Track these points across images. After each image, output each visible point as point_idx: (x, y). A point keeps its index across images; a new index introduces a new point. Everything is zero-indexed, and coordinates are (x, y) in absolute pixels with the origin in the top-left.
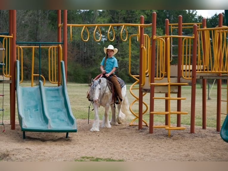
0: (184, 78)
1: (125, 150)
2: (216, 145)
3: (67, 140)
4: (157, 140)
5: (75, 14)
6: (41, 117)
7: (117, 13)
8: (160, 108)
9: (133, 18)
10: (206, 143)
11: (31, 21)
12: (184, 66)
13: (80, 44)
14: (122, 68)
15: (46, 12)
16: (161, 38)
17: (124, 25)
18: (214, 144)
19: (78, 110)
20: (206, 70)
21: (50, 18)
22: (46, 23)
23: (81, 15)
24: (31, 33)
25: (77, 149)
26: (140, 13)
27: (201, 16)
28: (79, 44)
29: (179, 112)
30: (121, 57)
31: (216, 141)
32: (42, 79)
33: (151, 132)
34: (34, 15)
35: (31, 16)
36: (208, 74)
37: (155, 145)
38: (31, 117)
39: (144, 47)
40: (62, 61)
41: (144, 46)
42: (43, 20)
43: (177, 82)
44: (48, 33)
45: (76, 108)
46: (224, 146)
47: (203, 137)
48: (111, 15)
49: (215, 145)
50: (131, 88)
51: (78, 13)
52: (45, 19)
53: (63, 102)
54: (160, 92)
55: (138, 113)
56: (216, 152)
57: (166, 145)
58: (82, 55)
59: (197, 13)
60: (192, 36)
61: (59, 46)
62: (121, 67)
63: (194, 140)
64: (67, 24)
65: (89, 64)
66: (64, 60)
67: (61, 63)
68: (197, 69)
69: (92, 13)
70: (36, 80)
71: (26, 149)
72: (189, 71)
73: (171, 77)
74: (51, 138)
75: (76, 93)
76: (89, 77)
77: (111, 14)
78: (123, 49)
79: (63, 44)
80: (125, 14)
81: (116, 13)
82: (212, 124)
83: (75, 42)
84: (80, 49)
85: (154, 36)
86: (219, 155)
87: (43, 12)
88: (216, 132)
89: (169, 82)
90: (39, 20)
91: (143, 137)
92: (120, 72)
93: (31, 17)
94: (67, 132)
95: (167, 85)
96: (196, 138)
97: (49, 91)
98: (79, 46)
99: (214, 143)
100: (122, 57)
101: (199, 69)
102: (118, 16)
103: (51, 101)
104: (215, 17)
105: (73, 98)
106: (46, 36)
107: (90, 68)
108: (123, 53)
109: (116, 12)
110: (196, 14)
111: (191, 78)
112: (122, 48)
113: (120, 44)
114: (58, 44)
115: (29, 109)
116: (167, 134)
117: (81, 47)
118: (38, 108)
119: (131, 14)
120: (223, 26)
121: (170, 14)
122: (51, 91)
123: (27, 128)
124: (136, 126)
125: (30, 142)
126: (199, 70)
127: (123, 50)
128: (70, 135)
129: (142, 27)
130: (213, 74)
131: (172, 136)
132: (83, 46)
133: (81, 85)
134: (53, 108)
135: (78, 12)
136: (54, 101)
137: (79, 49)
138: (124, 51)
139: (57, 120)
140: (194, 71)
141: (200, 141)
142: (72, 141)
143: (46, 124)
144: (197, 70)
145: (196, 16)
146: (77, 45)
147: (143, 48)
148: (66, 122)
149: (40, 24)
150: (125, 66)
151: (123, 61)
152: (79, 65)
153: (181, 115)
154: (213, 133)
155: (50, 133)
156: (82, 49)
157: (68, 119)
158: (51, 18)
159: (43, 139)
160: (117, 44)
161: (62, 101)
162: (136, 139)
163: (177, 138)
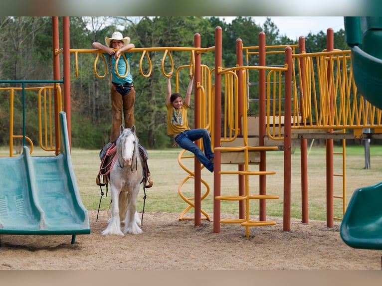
0: (271, 139)
1: (175, 264)
2: (329, 250)
3: (74, 248)
4: (227, 244)
5: (79, 35)
6: (28, 210)
7: (149, 34)
8: (225, 189)
9: (175, 42)
10: (312, 248)
11: (7, 49)
12: (271, 118)
13: (89, 85)
14: (159, 123)
15: (31, 33)
16: (230, 71)
17: (167, 49)
18: (326, 249)
19: (89, 194)
20: (308, 124)
21: (38, 42)
22: (30, 50)
23: (90, 37)
24: (6, 67)
25: (91, 263)
26: (186, 33)
27: (286, 37)
28: (87, 84)
29: (262, 197)
30: (156, 105)
31: (328, 243)
32: (28, 144)
33: (216, 230)
34: (11, 38)
35: (5, 39)
36: (311, 131)
37: (224, 253)
38: (10, 210)
39: (202, 87)
40: (62, 112)
41: (201, 85)
42: (25, 46)
43: (258, 144)
44: (35, 68)
45: (85, 192)
46: (342, 252)
47: (305, 237)
48: (139, 37)
49: (326, 251)
50: (180, 156)
51: (84, 35)
52: (30, 45)
53: (66, 182)
54: (231, 163)
55: (194, 198)
56: (330, 263)
57: (244, 253)
58: (92, 102)
59: (279, 33)
60: (284, 67)
61: (57, 86)
62: (157, 122)
63: (291, 242)
64: (70, 49)
65: (105, 117)
66: (65, 110)
67: (61, 116)
68: (292, 122)
69: (107, 33)
70: (17, 145)
71: (3, 265)
72: (280, 125)
73: (249, 137)
74: (45, 244)
75: (84, 166)
76: (104, 139)
77: (139, 35)
78: (160, 92)
79: (63, 83)
80: (162, 35)
81: (147, 34)
82: (313, 214)
83: (80, 82)
84: (89, 93)
85: (219, 67)
86: (336, 268)
87: (25, 33)
88: (326, 229)
89: (246, 145)
90: (20, 47)
91: (204, 239)
92: (156, 130)
93: (7, 41)
94: (74, 234)
95: (243, 151)
96: (294, 240)
97: (41, 164)
98: (88, 88)
99: (325, 247)
100: (158, 105)
101: (296, 122)
102: (150, 38)
103: (44, 181)
104: (308, 38)
105: (79, 174)
106: (31, 72)
107: (106, 124)
108: (160, 99)
109: (148, 32)
110: (277, 34)
111: (283, 138)
112: (158, 91)
113: (155, 84)
114: (55, 83)
115: (7, 196)
116: (244, 234)
117: (89, 90)
118: (23, 194)
119: (173, 34)
120: (334, 50)
121: (236, 34)
122: (45, 164)
123: (4, 229)
124: (190, 220)
125: (9, 253)
126: (297, 124)
127: (161, 94)
128: (78, 238)
129: (198, 52)
130: (320, 131)
131: (253, 237)
132: (94, 88)
133: (92, 153)
134: (48, 193)
135: (84, 33)
136: (50, 181)
137: (87, 93)
138: (162, 96)
139: (55, 214)
140: (287, 125)
141: (301, 245)
142: (83, 249)
143: (36, 220)
144: (292, 124)
145: (278, 37)
146: (83, 86)
147: (200, 88)
148: (71, 216)
149: (21, 54)
150: (163, 119)
151: (160, 112)
152: (87, 119)
153: (267, 200)
154: (321, 230)
155: (44, 236)
156: (92, 93)
157: (74, 211)
158: (40, 41)
159: (32, 247)
160: (150, 84)
161: (63, 180)
162: (192, 243)
163: (263, 240)
